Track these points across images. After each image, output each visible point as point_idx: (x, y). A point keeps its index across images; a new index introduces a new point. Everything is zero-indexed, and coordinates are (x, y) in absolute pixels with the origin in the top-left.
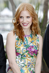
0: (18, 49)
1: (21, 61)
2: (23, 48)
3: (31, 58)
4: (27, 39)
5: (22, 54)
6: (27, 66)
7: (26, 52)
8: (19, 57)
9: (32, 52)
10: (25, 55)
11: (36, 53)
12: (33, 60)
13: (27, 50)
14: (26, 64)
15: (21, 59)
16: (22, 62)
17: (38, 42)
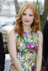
0: (18, 46)
1: (21, 57)
2: (23, 45)
3: (31, 54)
4: (27, 36)
5: (22, 50)
6: (28, 62)
7: (26, 49)
8: (20, 53)
9: (32, 49)
10: (25, 52)
11: (36, 49)
12: (33, 56)
13: (26, 47)
14: (26, 60)
15: (21, 55)
16: (23, 58)
17: (38, 39)
